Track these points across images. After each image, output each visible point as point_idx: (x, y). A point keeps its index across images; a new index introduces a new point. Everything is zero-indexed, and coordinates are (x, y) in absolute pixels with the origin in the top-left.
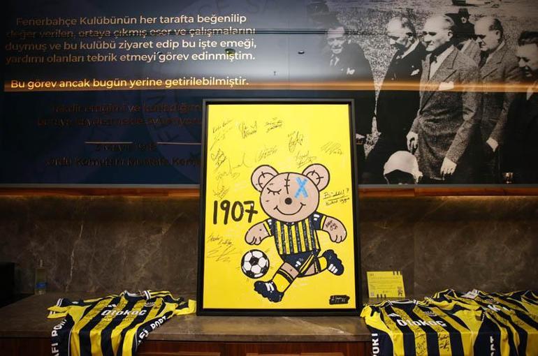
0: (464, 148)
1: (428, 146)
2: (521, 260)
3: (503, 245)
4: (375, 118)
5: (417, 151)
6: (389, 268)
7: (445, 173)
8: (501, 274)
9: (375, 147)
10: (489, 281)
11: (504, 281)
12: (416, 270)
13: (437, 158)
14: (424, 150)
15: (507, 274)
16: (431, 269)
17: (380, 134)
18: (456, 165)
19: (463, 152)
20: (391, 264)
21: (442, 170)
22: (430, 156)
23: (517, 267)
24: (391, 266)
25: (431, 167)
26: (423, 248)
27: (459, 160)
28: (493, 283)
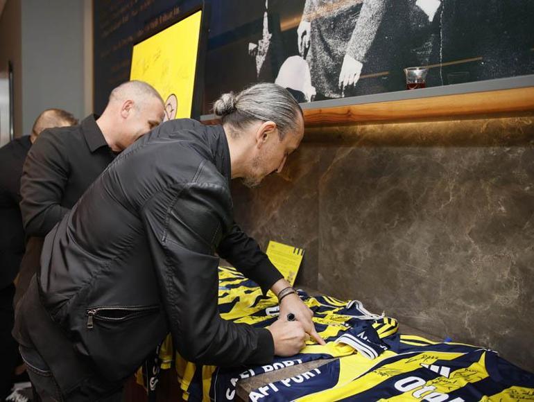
0: (375, 29)
1: (322, 40)
2: (509, 284)
3: (467, 238)
4: (266, 14)
5: (310, 53)
6: (291, 242)
7: (345, 84)
8: (460, 302)
9: (266, 58)
10: (433, 309)
11: (466, 321)
12: (321, 253)
13: (333, 58)
14: (318, 48)
15: (473, 307)
16: (340, 257)
17: (271, 35)
18: (361, 66)
19: (373, 37)
20: (293, 236)
21: (341, 79)
22: (326, 57)
23: (497, 297)
24: (293, 239)
25: (327, 76)
26: (331, 217)
27: (367, 55)
28: (439, 315)
